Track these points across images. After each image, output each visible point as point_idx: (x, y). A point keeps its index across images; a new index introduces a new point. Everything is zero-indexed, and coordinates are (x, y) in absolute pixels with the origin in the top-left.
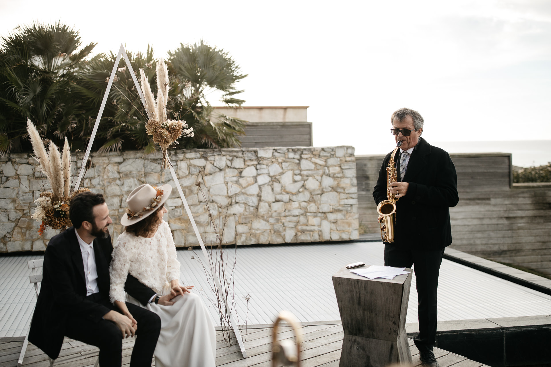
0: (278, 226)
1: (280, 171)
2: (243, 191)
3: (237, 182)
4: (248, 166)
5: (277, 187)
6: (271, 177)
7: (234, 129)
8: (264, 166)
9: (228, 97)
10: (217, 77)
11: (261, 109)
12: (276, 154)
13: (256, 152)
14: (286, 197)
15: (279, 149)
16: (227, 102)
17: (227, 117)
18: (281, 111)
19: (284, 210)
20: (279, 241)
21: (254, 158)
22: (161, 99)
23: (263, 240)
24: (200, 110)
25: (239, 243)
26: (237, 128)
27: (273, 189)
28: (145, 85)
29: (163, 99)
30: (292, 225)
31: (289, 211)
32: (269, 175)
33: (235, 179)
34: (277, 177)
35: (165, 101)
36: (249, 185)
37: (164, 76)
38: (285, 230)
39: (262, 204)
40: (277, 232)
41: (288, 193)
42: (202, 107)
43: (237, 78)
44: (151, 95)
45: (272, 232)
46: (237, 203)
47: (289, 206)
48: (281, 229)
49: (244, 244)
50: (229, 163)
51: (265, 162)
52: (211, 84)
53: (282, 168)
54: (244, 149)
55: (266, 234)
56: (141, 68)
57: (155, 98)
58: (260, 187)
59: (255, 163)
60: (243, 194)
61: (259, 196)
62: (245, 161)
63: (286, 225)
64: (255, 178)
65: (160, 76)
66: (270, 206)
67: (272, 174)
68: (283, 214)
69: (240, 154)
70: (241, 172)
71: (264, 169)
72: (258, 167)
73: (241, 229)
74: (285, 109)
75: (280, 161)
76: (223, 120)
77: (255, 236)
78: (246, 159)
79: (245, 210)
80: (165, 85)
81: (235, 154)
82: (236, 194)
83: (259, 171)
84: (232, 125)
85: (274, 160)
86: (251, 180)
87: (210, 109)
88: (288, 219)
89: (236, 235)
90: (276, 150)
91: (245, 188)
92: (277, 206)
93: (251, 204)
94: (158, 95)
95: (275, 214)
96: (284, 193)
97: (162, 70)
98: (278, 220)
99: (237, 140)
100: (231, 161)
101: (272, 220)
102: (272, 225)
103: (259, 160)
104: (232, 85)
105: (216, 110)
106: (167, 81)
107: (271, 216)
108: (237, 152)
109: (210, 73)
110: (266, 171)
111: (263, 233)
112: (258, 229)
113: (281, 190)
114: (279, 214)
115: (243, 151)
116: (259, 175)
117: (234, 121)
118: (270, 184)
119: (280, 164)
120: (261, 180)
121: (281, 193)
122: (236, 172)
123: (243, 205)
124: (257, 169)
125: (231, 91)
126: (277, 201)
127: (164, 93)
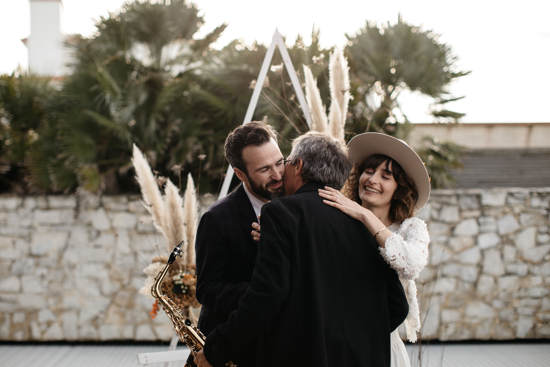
0: (507, 313)
1: (516, 226)
2: (456, 257)
3: (446, 244)
4: (466, 218)
5: (510, 252)
6: (501, 237)
7: (446, 159)
8: (491, 220)
9: (439, 108)
10: (422, 75)
11: (490, 126)
12: (512, 200)
13: (479, 197)
14: (522, 269)
15: (518, 193)
16: (437, 115)
17: (436, 140)
18: (524, 131)
19: (517, 287)
20: (507, 335)
21: (475, 205)
22: (336, 114)
23: (482, 333)
24: (391, 129)
25: (444, 337)
26: (451, 158)
27: (502, 256)
28: (312, 93)
29: (340, 115)
30: (529, 311)
31: (526, 290)
32: (497, 233)
33: (443, 239)
34: (512, 237)
35: (342, 117)
36: (465, 248)
37: (342, 78)
38: (517, 319)
39: (484, 279)
40: (505, 322)
41: (526, 262)
42: (396, 125)
43: (454, 75)
44: (322, 109)
45: (497, 321)
46: (443, 276)
47: (526, 282)
48: (511, 318)
49: (453, 338)
50: (435, 214)
51: (493, 213)
52: (412, 86)
53: (519, 222)
54: (460, 191)
55: (487, 325)
56: (306, 64)
57: (327, 112)
58: (483, 252)
59: (477, 213)
60: (456, 262)
61: (480, 266)
62: (460, 211)
63: (520, 310)
64: (475, 239)
65: (336, 78)
66: (496, 281)
67: (502, 231)
68: (516, 294)
69: (453, 200)
70: (453, 229)
71: (490, 223)
72: (482, 220)
73: (448, 316)
74: (530, 126)
75: (517, 210)
76: (428, 145)
77: (469, 326)
78: (463, 207)
79: (457, 287)
80: (343, 92)
81: (445, 199)
82: (444, 264)
83: (483, 228)
84: (444, 153)
85: (507, 210)
86: (468, 241)
87: (407, 127)
88: (523, 302)
89: (441, 324)
90: (511, 194)
91: (457, 253)
92: (507, 283)
93: (466, 277)
94: (331, 109)
95: (502, 295)
96: (520, 261)
97: (338, 67)
98: (507, 304)
99: (449, 177)
100: (439, 210)
101: (497, 304)
102: (498, 310)
103: (483, 209)
104: (446, 87)
105: (418, 130)
106: (347, 85)
107: (497, 298)
108: (449, 196)
109: (410, 69)
110: (492, 227)
111: (482, 322)
112: (474, 317)
113: (516, 257)
114: (510, 295)
115: (458, 196)
116: (481, 233)
117: (446, 147)
118: (500, 247)
119: (517, 217)
120: (486, 241)
121: (515, 262)
122: (445, 229)
123: (453, 281)
124: (479, 224)
125: (445, 97)
126: (508, 274)
127: (341, 105)
